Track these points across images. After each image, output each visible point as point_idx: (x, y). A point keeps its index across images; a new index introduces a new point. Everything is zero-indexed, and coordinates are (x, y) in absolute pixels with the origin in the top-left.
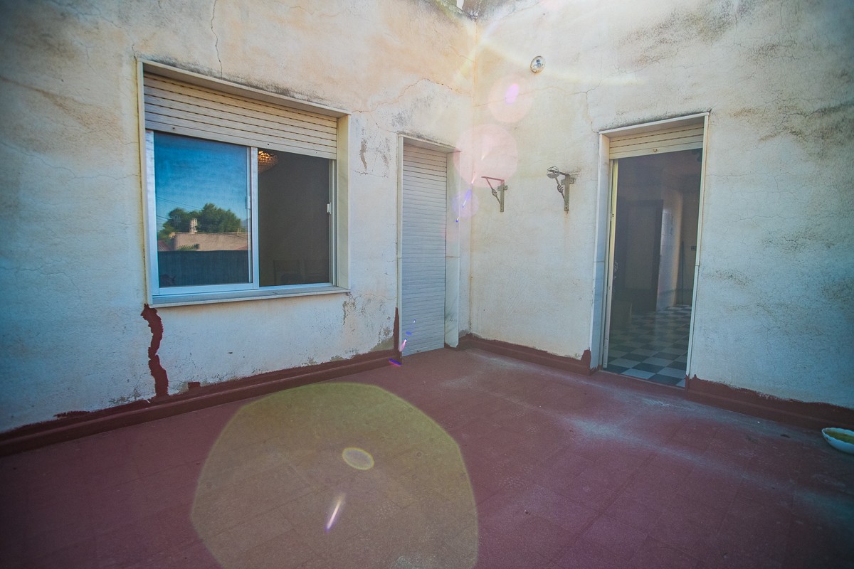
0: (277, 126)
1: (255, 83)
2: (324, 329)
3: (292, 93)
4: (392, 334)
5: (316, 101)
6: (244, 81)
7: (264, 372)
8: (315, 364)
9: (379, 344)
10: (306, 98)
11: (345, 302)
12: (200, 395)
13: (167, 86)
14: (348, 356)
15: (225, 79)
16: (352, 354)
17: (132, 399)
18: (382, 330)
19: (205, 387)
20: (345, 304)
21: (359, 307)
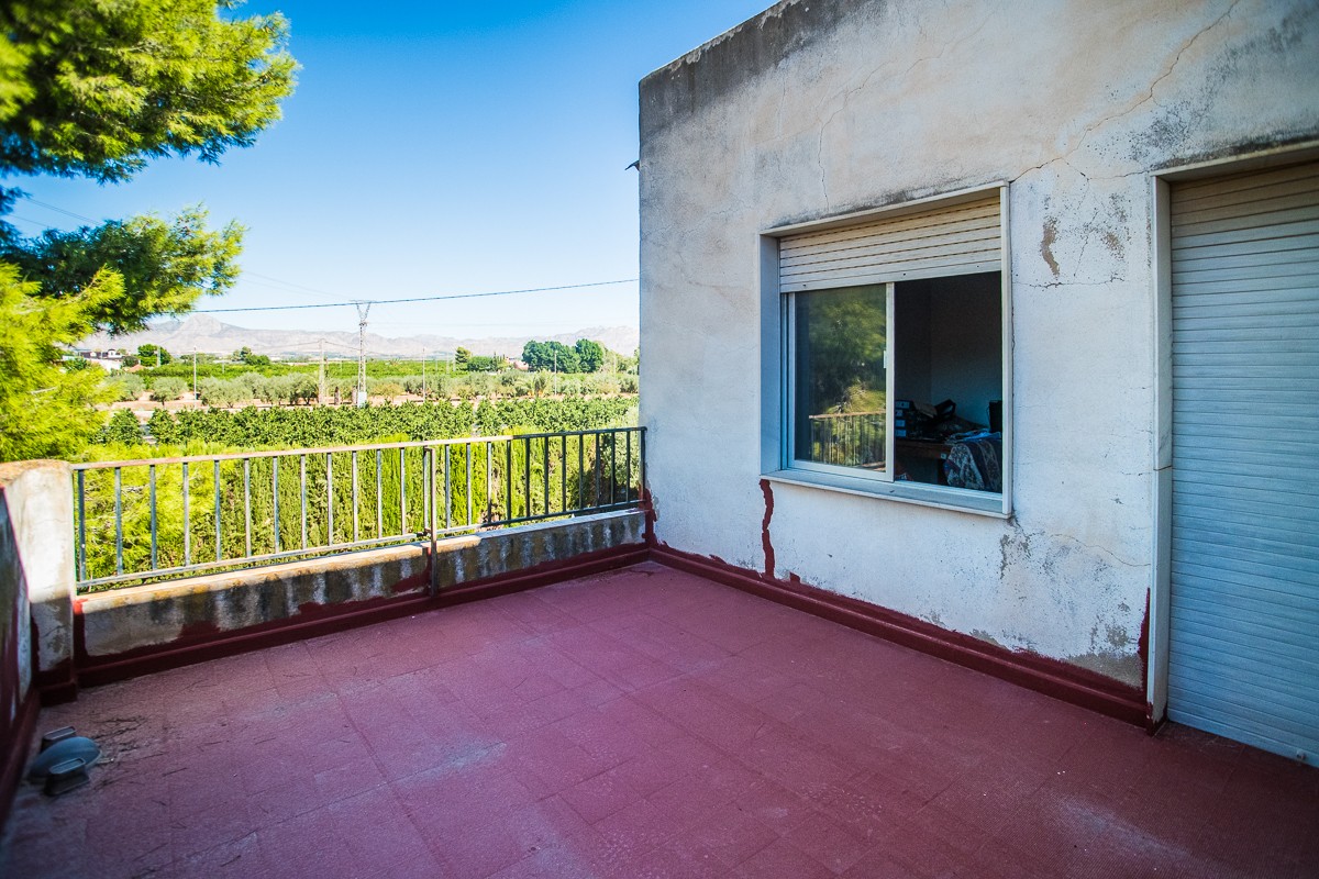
0: (915, 244)
1: (861, 203)
2: (961, 572)
3: (909, 195)
4: (1132, 649)
5: (947, 188)
6: (850, 207)
7: (866, 600)
8: (942, 627)
9: (1090, 655)
10: (932, 190)
11: (1006, 537)
12: (799, 593)
13: (800, 243)
14: (1010, 644)
15: (831, 215)
16: (1017, 643)
17: (750, 567)
18: (1101, 627)
19: (804, 586)
20: (1005, 541)
21: (1039, 555)
